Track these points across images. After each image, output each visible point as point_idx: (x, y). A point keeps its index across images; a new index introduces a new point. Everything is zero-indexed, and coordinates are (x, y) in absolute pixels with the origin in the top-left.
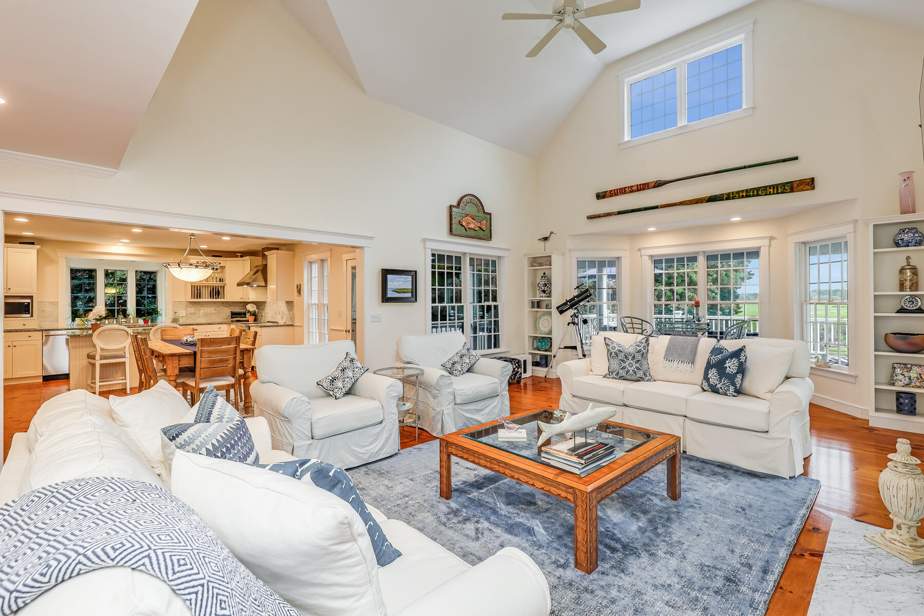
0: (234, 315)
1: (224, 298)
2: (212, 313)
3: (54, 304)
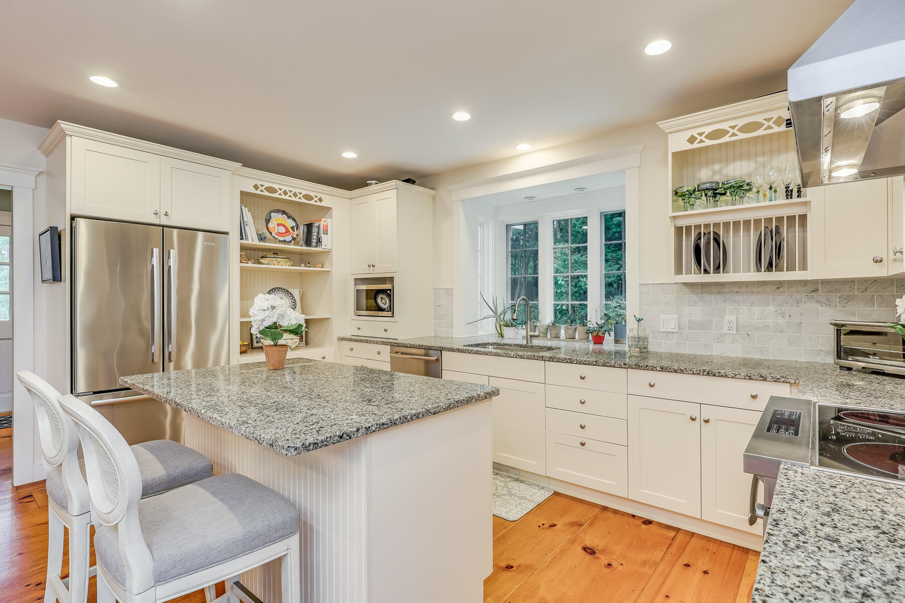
1: (804, 267)
2: (767, 326)
3: (449, 292)
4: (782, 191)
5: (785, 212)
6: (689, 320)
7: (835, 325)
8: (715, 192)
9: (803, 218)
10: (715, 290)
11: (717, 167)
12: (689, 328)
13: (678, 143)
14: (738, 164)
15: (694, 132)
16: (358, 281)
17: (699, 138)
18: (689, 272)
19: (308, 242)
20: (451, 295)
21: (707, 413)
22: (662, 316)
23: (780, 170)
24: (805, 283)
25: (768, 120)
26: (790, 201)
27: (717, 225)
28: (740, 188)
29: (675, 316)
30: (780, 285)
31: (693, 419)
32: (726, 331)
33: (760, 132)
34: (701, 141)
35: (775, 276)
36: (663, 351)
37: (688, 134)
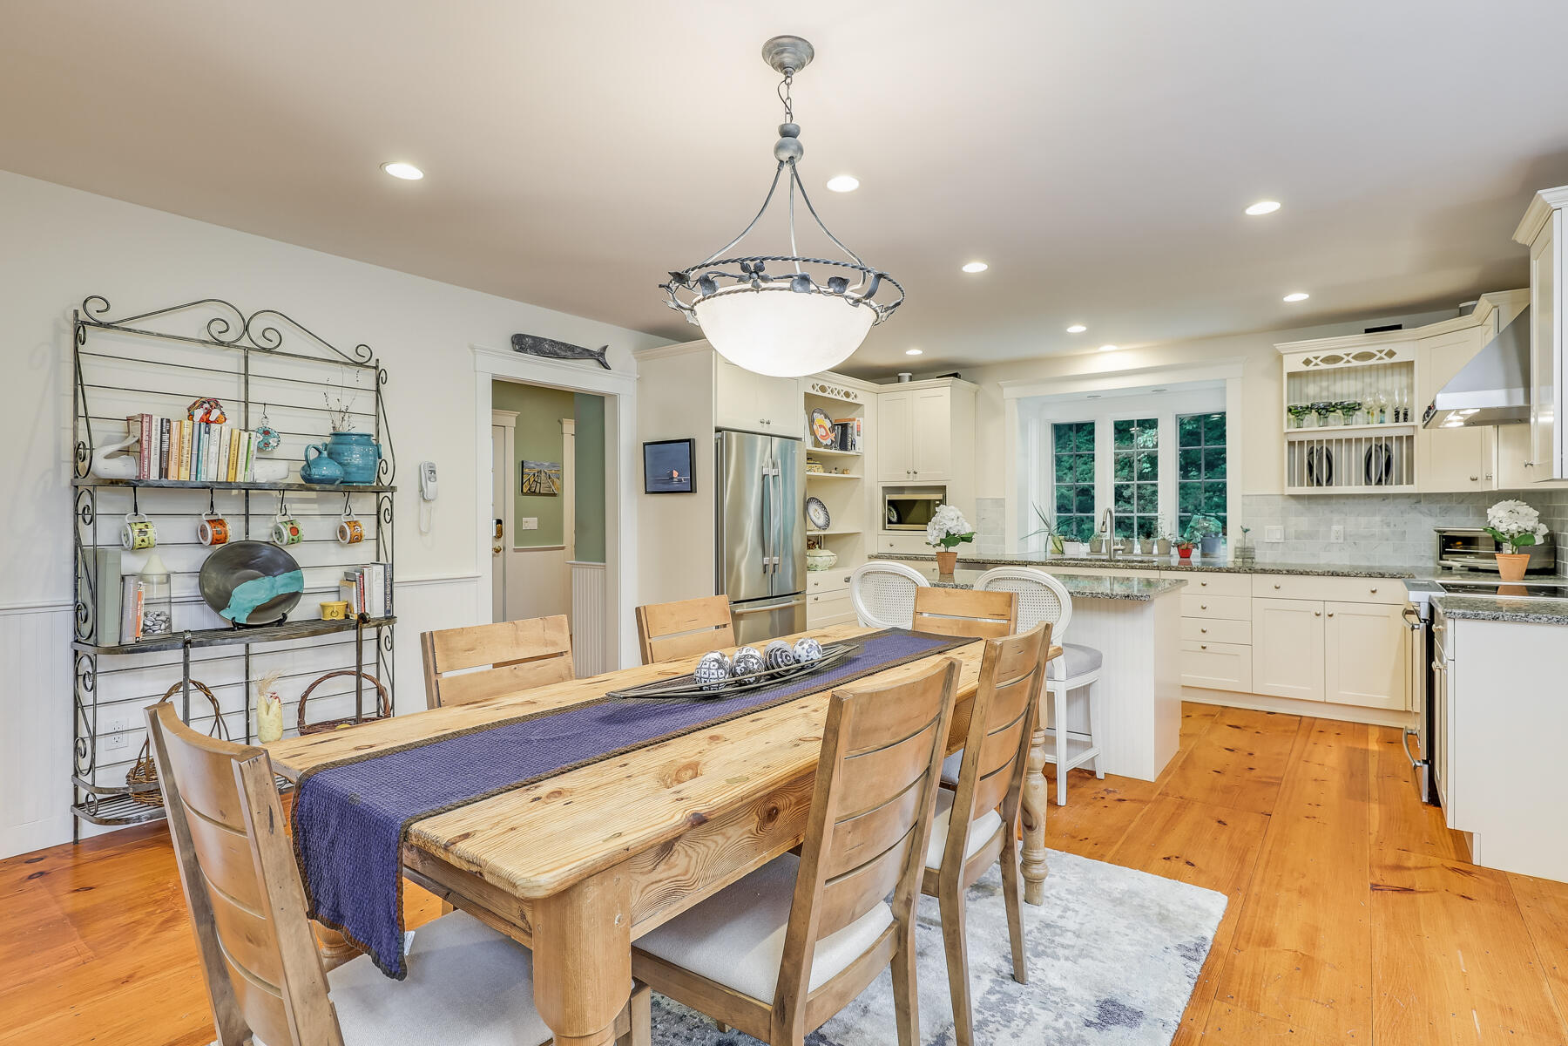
0: (1449, 543)
1: (1410, 481)
2: (1373, 535)
3: (1000, 503)
4: (1390, 413)
5: (1394, 433)
6: (1296, 531)
7: (1439, 531)
8: (1325, 410)
9: (1410, 438)
10: (1322, 502)
11: (1325, 384)
12: (1295, 538)
13: (1293, 363)
14: (1345, 382)
15: (1310, 356)
16: (887, 490)
17: (1315, 361)
18: (1301, 484)
19: (843, 446)
20: (1003, 506)
21: (1330, 609)
22: (1267, 527)
23: (1390, 394)
24: (1409, 496)
25: (1381, 352)
26: (1398, 424)
27: (1330, 441)
28: (1350, 409)
29: (1281, 527)
30: (1385, 497)
31: (1317, 615)
32: (1333, 540)
33: (1373, 362)
34: (1316, 365)
35: (1384, 489)
36: (1267, 561)
37: (1304, 357)
